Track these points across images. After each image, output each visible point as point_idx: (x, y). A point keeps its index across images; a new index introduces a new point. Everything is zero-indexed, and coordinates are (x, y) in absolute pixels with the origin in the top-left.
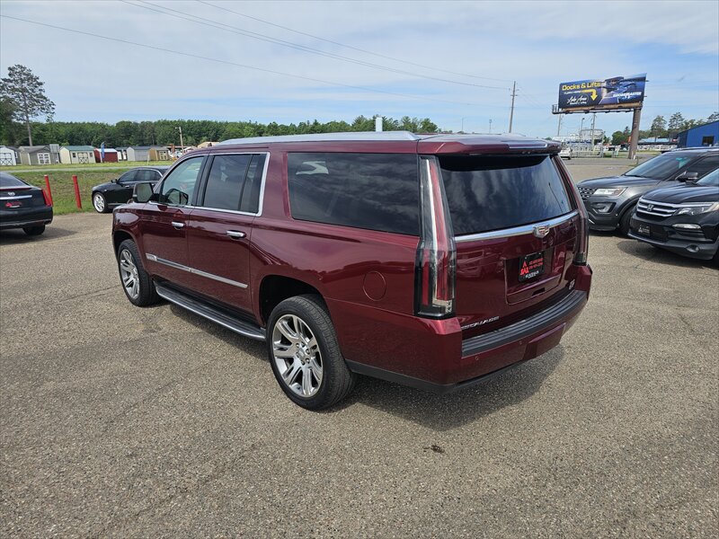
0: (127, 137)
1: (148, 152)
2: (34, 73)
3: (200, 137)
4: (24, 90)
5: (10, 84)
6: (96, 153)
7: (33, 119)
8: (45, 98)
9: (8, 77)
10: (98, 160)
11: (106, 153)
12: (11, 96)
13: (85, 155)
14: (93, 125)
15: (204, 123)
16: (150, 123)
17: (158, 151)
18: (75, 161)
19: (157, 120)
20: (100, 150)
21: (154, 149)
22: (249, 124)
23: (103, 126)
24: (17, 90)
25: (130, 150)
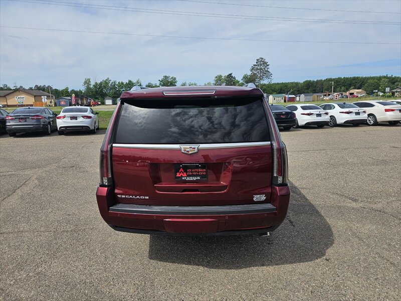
0: (308, 89)
1: (312, 97)
2: (266, 61)
3: (350, 87)
4: (261, 69)
5: (256, 67)
6: (285, 97)
7: (262, 82)
8: (269, 72)
9: (256, 64)
10: (285, 101)
11: (290, 98)
12: (255, 72)
13: (279, 99)
14: (292, 83)
15: (354, 78)
16: (322, 80)
17: (317, 96)
18: (275, 101)
19: (325, 79)
20: (287, 96)
21: (316, 95)
22: (386, 77)
23: (297, 84)
24: (258, 69)
25: (302, 96)
